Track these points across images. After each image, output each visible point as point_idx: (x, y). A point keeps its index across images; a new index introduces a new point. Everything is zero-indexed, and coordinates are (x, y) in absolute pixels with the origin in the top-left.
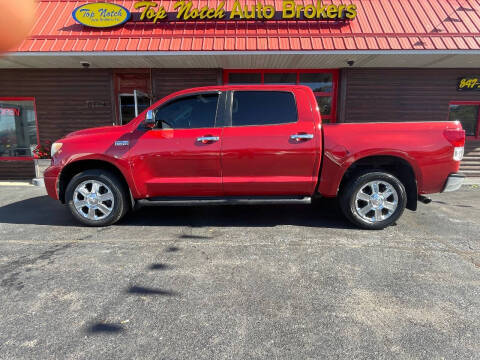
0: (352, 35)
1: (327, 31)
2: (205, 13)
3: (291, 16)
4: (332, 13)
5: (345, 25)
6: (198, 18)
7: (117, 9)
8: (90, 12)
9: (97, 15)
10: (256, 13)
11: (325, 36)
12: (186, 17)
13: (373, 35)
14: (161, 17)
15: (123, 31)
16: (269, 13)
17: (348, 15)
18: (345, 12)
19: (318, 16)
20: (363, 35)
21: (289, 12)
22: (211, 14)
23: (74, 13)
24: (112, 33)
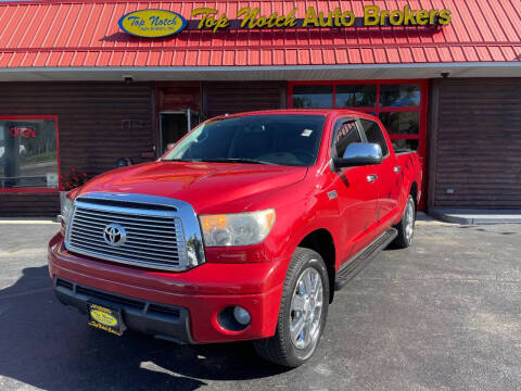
0: (447, 44)
1: (416, 40)
2: (274, 21)
3: (374, 23)
4: (422, 20)
5: (438, 32)
6: (265, 26)
7: (171, 17)
8: (140, 20)
9: (148, 24)
10: (333, 19)
11: (415, 45)
12: (251, 26)
13: (471, 44)
14: (222, 26)
15: (178, 43)
16: (348, 20)
17: (441, 21)
18: (438, 17)
19: (406, 23)
20: (459, 44)
21: (372, 19)
22: (281, 22)
23: (120, 22)
24: (165, 44)
